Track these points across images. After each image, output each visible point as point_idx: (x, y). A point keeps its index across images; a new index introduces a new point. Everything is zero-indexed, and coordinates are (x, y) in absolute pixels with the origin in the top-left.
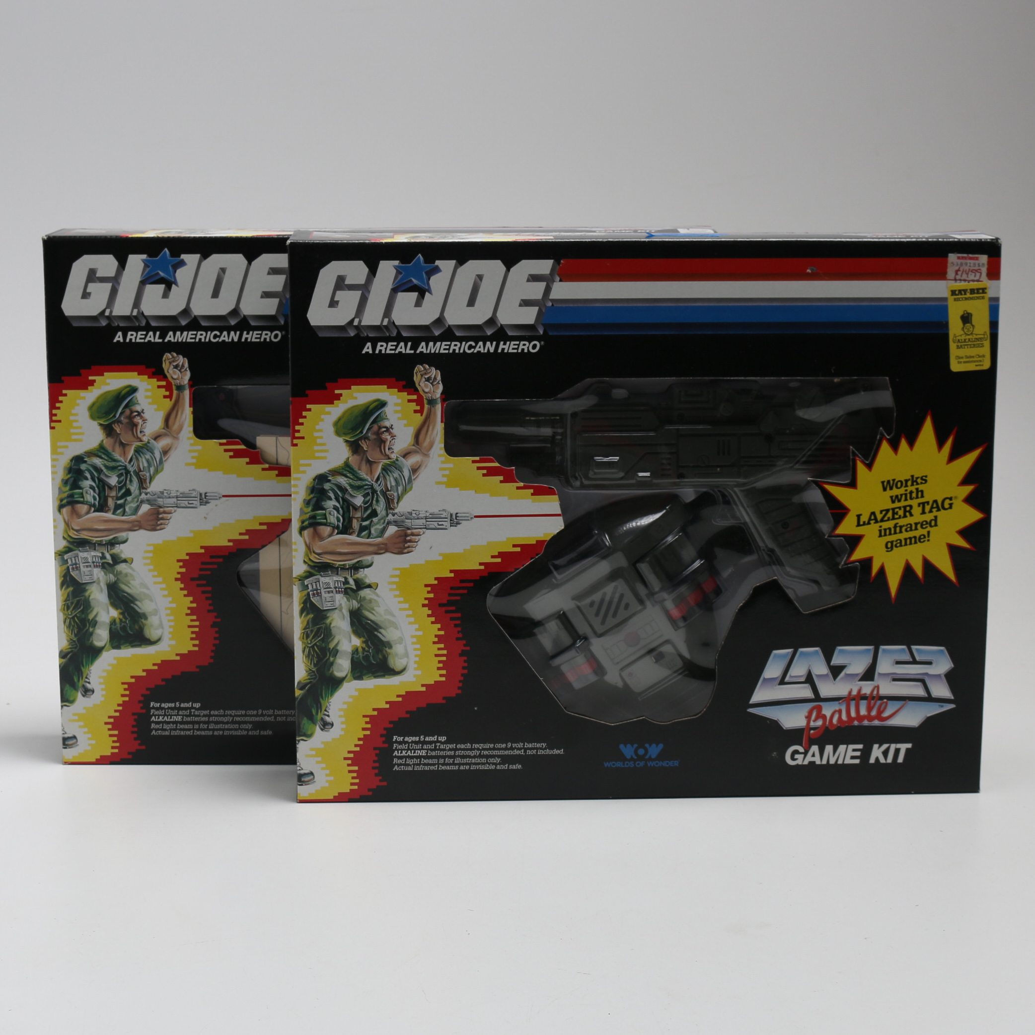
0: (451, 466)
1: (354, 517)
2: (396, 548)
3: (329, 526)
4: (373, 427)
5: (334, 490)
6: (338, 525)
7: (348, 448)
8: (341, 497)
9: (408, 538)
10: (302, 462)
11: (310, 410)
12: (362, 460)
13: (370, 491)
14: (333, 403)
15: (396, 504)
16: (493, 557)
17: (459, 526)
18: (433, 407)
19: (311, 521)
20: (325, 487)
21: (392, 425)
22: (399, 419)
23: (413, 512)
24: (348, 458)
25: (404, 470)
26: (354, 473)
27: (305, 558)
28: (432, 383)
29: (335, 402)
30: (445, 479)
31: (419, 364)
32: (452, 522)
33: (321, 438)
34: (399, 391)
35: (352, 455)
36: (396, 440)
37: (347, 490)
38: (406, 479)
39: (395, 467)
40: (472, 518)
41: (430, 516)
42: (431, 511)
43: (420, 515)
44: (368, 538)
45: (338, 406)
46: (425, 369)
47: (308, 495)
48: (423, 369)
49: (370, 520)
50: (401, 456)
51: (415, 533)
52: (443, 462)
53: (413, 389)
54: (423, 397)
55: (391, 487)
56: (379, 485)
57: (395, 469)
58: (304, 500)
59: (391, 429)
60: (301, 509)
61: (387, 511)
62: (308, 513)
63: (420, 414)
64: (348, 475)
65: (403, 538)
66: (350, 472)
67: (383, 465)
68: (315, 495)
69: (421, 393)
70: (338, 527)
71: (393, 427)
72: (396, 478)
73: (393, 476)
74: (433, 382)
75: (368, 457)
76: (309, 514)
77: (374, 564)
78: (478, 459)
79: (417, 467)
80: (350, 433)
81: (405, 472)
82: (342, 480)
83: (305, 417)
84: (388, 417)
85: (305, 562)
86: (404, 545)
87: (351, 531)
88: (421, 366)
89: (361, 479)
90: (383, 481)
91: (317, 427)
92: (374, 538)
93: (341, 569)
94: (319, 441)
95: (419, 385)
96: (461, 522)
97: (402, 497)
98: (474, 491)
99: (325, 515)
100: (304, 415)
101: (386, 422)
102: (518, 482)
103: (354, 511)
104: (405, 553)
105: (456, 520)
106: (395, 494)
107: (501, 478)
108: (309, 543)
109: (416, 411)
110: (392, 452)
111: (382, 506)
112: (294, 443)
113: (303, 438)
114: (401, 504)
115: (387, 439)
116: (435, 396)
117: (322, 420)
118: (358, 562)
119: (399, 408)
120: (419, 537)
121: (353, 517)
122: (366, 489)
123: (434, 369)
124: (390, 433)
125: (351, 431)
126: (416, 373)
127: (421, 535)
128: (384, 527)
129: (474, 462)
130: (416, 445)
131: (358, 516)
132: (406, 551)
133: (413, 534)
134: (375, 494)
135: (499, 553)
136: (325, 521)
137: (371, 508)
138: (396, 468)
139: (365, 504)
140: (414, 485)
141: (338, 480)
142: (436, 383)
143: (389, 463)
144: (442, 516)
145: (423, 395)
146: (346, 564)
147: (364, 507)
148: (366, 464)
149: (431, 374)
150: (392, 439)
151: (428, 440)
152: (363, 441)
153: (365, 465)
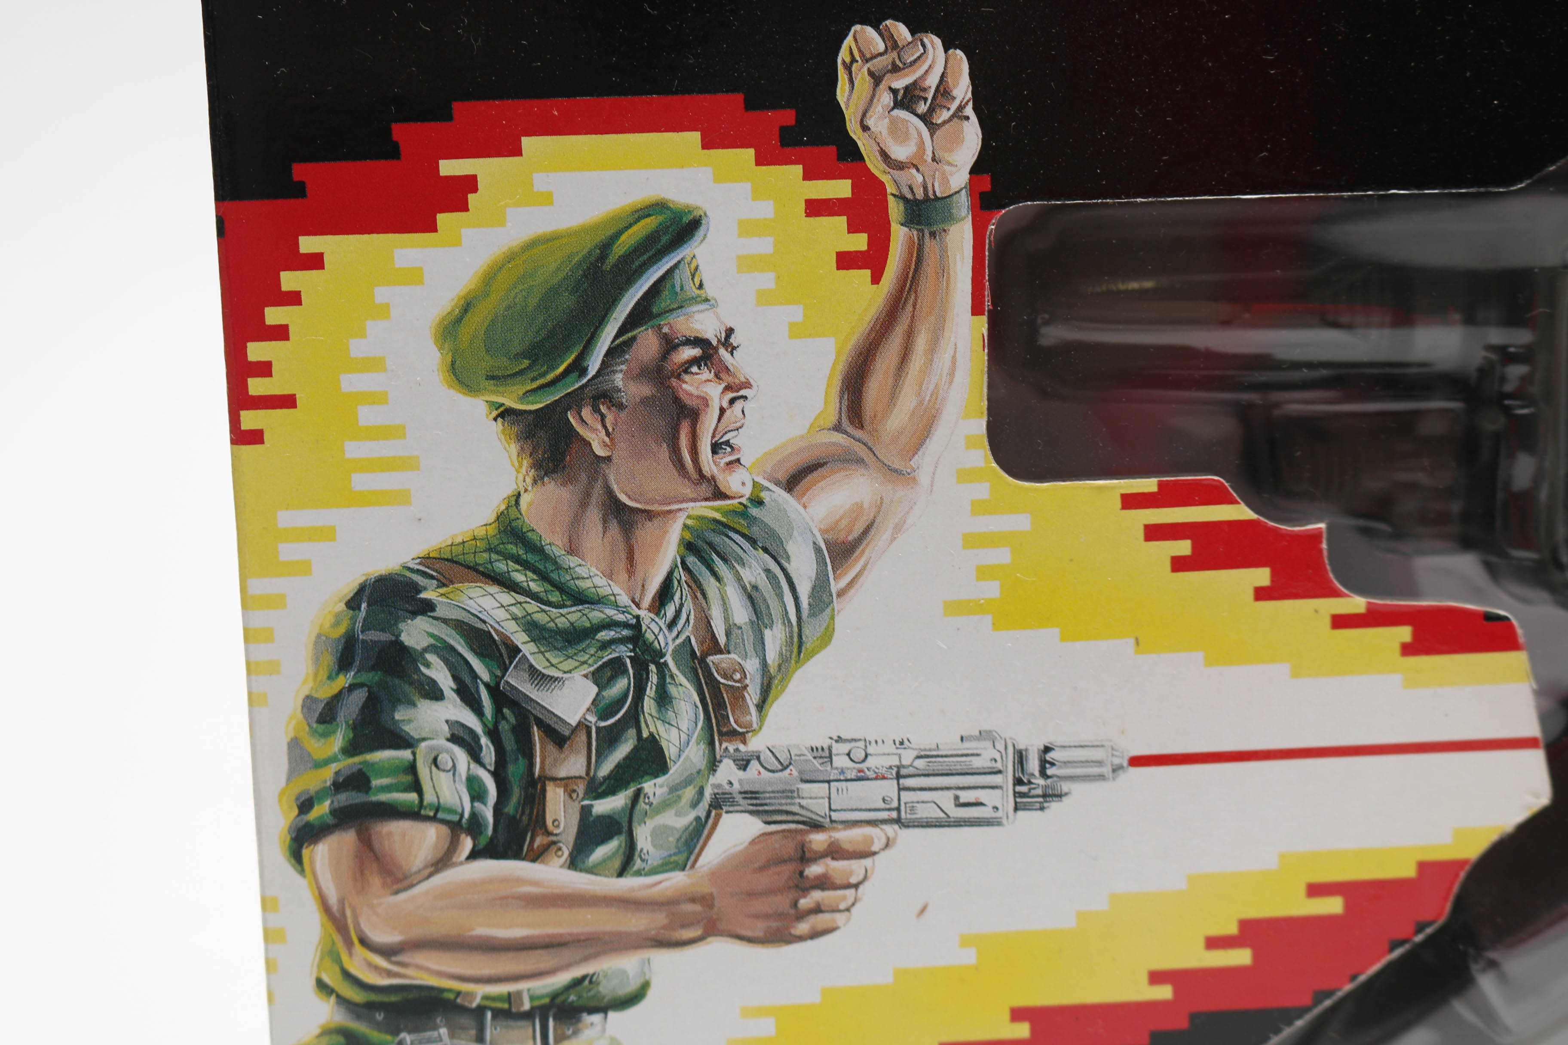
0: (1021, 522)
1: (554, 779)
2: (756, 916)
3: (434, 819)
4: (634, 338)
5: (452, 649)
6: (474, 815)
7: (514, 448)
8: (487, 685)
9: (814, 870)
10: (286, 519)
11: (315, 262)
12: (584, 504)
13: (624, 652)
14: (432, 227)
15: (753, 710)
16: (1214, 943)
17: (1054, 806)
18: (933, 235)
19: (345, 798)
20: (404, 638)
21: (730, 332)
22: (764, 298)
23: (838, 748)
24: (519, 495)
25: (790, 547)
26: (550, 567)
27: (320, 967)
28: (925, 118)
29: (442, 218)
30: (992, 590)
31: (864, 22)
32: (1023, 789)
33: (378, 398)
34: (761, 161)
35: (535, 482)
36: (748, 406)
37: (515, 650)
38: (804, 590)
39: (743, 535)
40: (1116, 769)
41: (921, 764)
42: (922, 740)
43: (871, 762)
44: (620, 874)
45: (457, 243)
46: (892, 44)
47: (323, 674)
48: (881, 47)
49: (630, 791)
50: (777, 483)
51: (846, 846)
52: (979, 508)
53: (832, 149)
54: (882, 185)
55: (728, 634)
56: (671, 625)
57: (746, 545)
58: (309, 702)
59: (722, 351)
60: (294, 745)
61: (711, 743)
62: (327, 762)
63: (867, 273)
64: (519, 577)
65: (787, 869)
66: (526, 566)
67: (686, 527)
68: (365, 677)
69: (874, 165)
70: (474, 826)
71: (733, 340)
72: (755, 587)
73: (739, 579)
74: (932, 110)
75: (615, 487)
76: (334, 767)
77: (651, 994)
78: (1154, 489)
79: (855, 534)
80: (521, 372)
81: (793, 558)
82: (488, 603)
83: (294, 298)
84: (710, 290)
85: (322, 986)
86: (795, 904)
87: (539, 841)
88: (870, 31)
89: (580, 598)
90: (689, 605)
91: (358, 348)
92: (647, 874)
93: (499, 1014)
94: (367, 416)
95: (865, 128)
96: (1065, 787)
97: (785, 679)
98: (1132, 641)
99: (412, 768)
100: (285, 287)
101: (697, 317)
102: (1336, 594)
103: (551, 747)
104: (801, 938)
105: (1041, 782)
106: (752, 665)
107: (1262, 576)
108: (342, 902)
109: (846, 261)
110: (729, 464)
111: (684, 725)
112: (245, 426)
113: (288, 402)
114: (776, 709)
115: (705, 401)
116: (945, 181)
117: (383, 312)
118: (577, 982)
119: (763, 246)
120: (867, 862)
121: (545, 779)
122: (605, 645)
123: (938, 42)
124: (721, 371)
125: (526, 363)
126: (848, 68)
127: (874, 854)
128: (698, 819)
129: (1130, 502)
130: (850, 429)
131: (573, 773)
132: (803, 927)
133: (835, 852)
134: (652, 667)
135: (1246, 925)
136: (413, 796)
137: (632, 732)
138: (753, 542)
139: (604, 715)
140: (837, 619)
141: (472, 606)
142: (945, 115)
143: (718, 516)
144: (977, 763)
145: (884, 178)
146: (519, 994)
147: (598, 729)
148: (605, 521)
149: (925, 67)
150: (732, 401)
151: (907, 402)
152: (586, 412)
153: (600, 528)
